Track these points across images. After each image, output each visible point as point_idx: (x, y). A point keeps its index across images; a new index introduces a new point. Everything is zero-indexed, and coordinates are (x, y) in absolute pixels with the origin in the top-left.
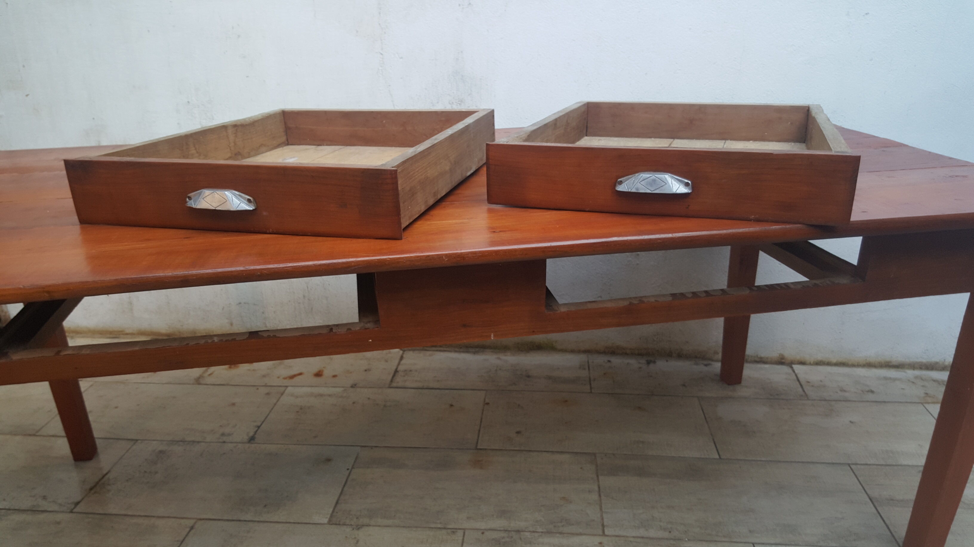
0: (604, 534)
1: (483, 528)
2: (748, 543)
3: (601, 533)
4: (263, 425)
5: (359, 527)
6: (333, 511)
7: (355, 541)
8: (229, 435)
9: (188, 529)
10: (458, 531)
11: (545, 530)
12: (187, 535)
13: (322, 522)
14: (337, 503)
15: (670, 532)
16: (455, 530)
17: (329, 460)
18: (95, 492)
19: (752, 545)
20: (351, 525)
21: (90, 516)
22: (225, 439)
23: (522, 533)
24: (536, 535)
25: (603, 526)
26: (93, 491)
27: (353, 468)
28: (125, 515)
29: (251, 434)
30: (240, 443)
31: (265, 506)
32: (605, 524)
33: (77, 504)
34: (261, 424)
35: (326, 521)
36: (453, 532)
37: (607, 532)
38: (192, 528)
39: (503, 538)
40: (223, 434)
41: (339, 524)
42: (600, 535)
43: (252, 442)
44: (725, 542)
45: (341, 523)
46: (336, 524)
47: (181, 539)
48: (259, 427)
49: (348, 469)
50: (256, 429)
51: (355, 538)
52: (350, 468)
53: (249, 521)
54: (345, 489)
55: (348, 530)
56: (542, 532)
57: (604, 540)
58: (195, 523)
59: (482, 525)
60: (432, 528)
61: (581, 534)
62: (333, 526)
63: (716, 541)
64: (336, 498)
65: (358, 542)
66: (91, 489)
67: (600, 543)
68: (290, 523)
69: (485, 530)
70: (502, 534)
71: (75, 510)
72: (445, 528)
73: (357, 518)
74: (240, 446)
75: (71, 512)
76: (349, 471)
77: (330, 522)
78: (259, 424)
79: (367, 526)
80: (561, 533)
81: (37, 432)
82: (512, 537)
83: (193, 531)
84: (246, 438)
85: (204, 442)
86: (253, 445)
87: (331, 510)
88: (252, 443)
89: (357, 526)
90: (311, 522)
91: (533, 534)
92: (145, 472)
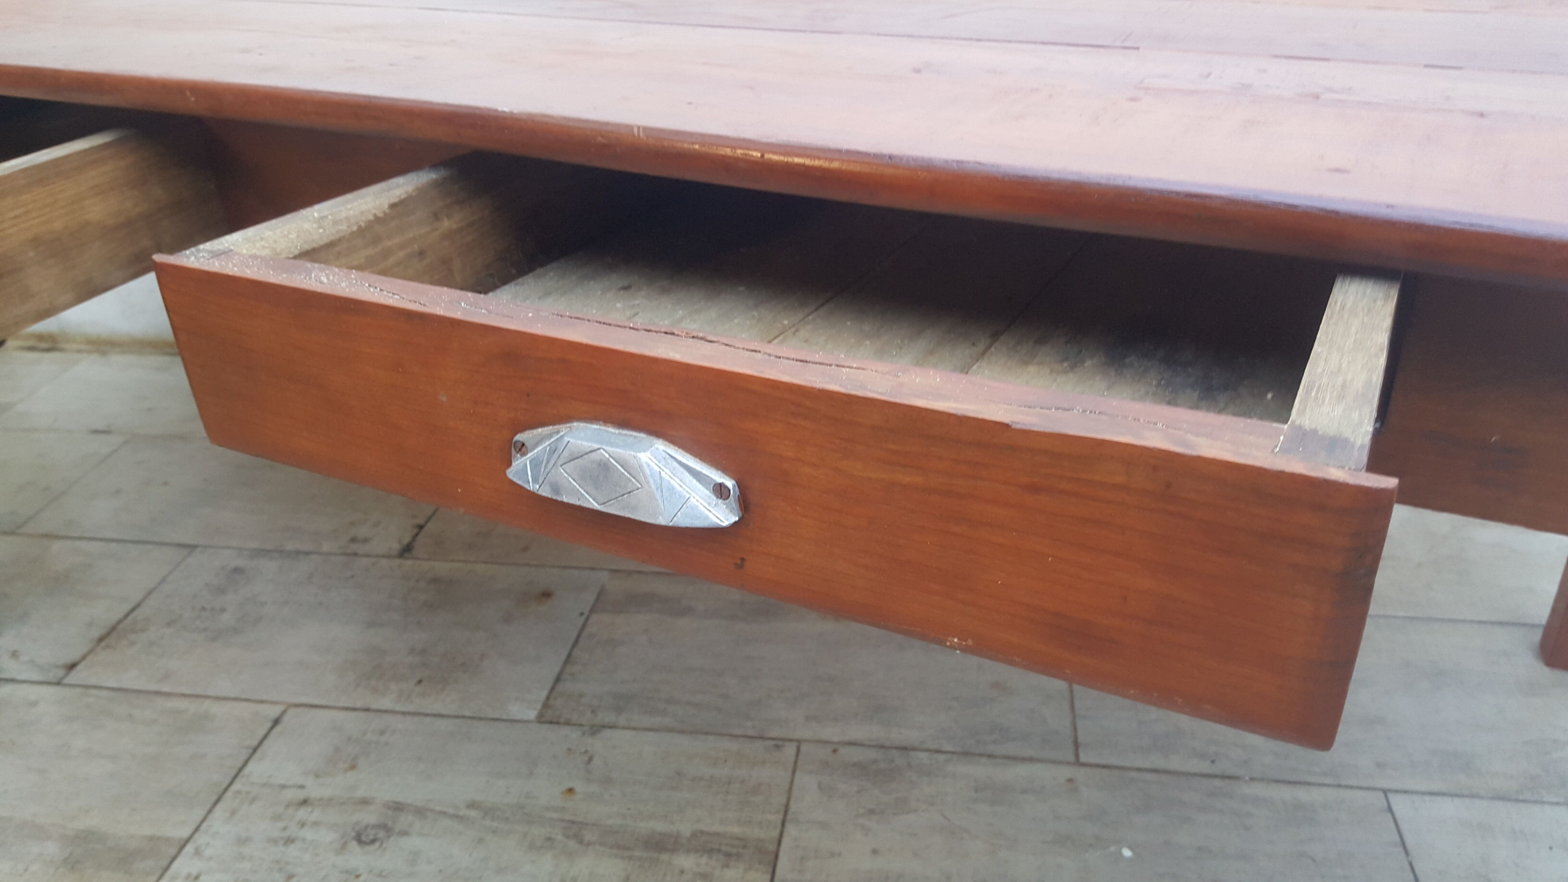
0: (1078, 763)
1: (836, 739)
2: (1375, 789)
3: (1071, 758)
4: (429, 524)
5: (595, 730)
6: (548, 698)
7: (586, 759)
8: (366, 540)
9: (269, 725)
10: (787, 744)
11: (958, 749)
12: (266, 736)
13: (525, 718)
14: (558, 679)
15: (1213, 762)
16: (780, 743)
17: (547, 595)
18: (108, 647)
19: (1381, 795)
20: (581, 725)
21: (94, 692)
22: (354, 547)
23: (912, 753)
24: (942, 757)
25: (1076, 745)
26: (103, 644)
27: (592, 611)
28: (158, 693)
29: (406, 540)
30: (384, 556)
31: (420, 682)
32: (1081, 739)
33: (72, 666)
34: (427, 522)
35: (532, 715)
36: (777, 746)
37: (1083, 758)
38: (276, 722)
39: (875, 762)
40: (354, 540)
41: (558, 723)
42: (1068, 763)
43: (407, 555)
44: (1324, 785)
45: (562, 720)
46: (551, 723)
47: (255, 743)
48: (421, 527)
49: (582, 614)
50: (416, 531)
51: (586, 752)
52: (586, 612)
53: (386, 711)
54: (576, 652)
55: (574, 734)
56: (953, 753)
57: (1080, 774)
58: (284, 712)
59: (832, 732)
60: (736, 736)
61: (1031, 760)
62: (546, 726)
63: (1308, 784)
64: (557, 670)
65: (590, 759)
66: (101, 639)
67: (1070, 780)
68: (463, 717)
69: (838, 743)
70: (872, 754)
71: (67, 680)
72: (761, 738)
73: (593, 712)
74: (384, 562)
75: (59, 683)
76: (584, 617)
77: (541, 719)
78: (421, 521)
79: (611, 727)
80: (990, 756)
81: (19, 527)
82: (893, 761)
83: (278, 729)
84: (396, 547)
85: (316, 553)
86: (409, 562)
87: (545, 693)
88: (407, 559)
89: (592, 726)
90: (504, 717)
91: (936, 756)
92: (204, 609)
